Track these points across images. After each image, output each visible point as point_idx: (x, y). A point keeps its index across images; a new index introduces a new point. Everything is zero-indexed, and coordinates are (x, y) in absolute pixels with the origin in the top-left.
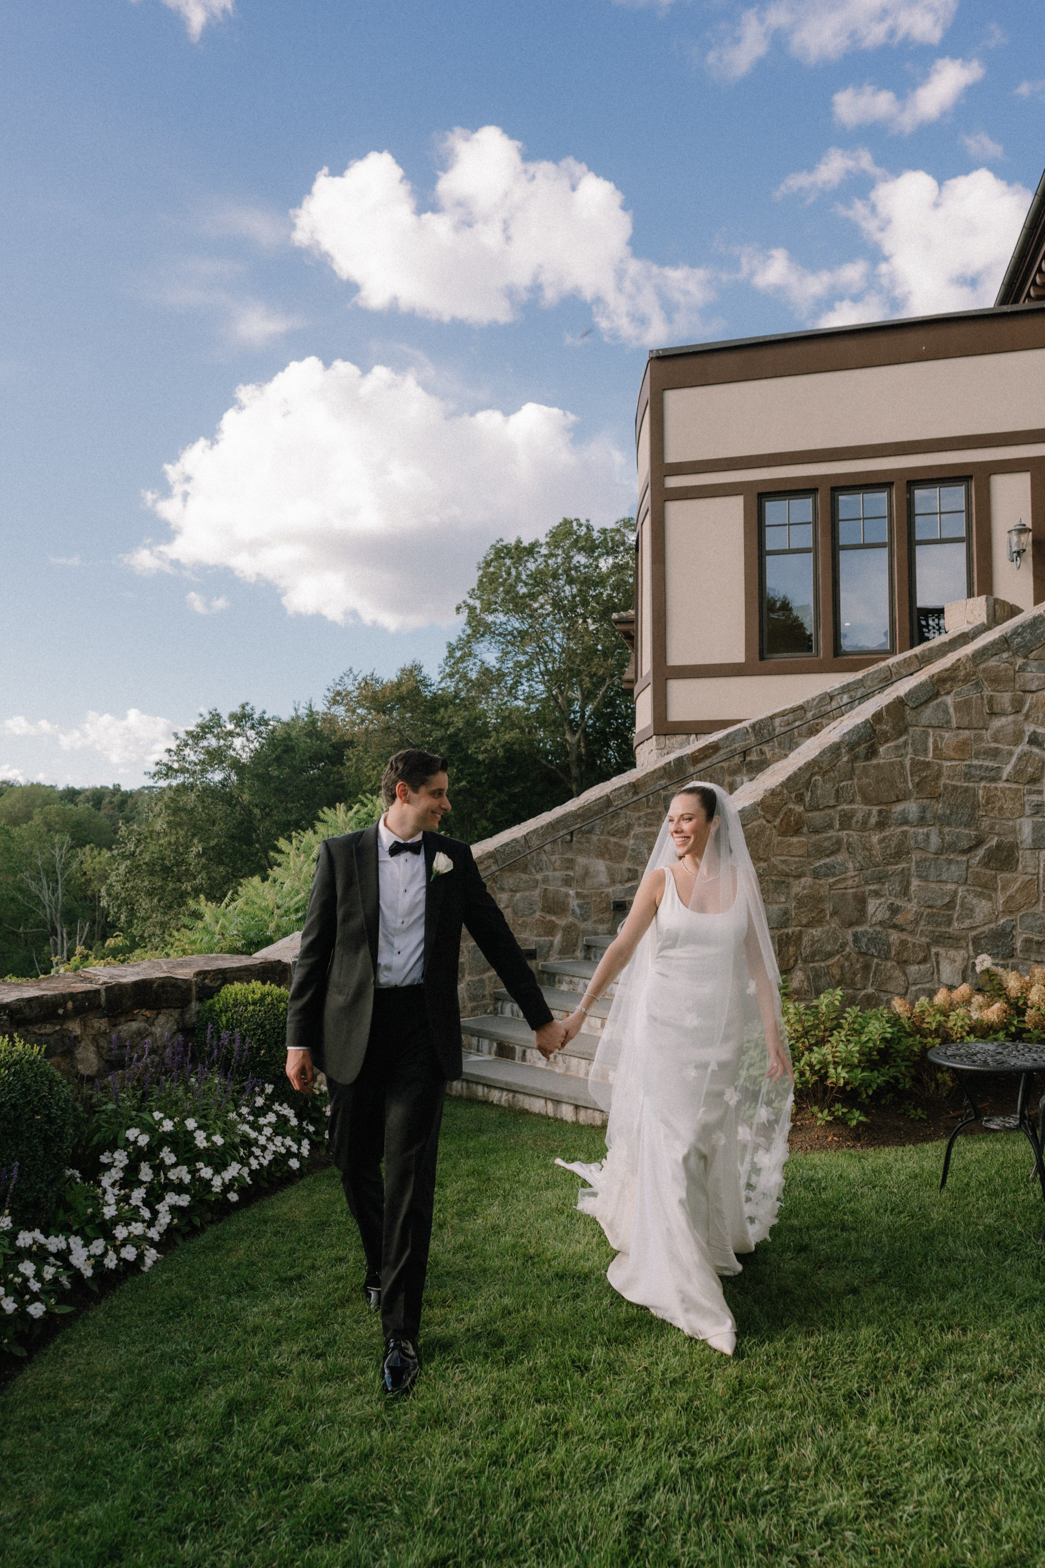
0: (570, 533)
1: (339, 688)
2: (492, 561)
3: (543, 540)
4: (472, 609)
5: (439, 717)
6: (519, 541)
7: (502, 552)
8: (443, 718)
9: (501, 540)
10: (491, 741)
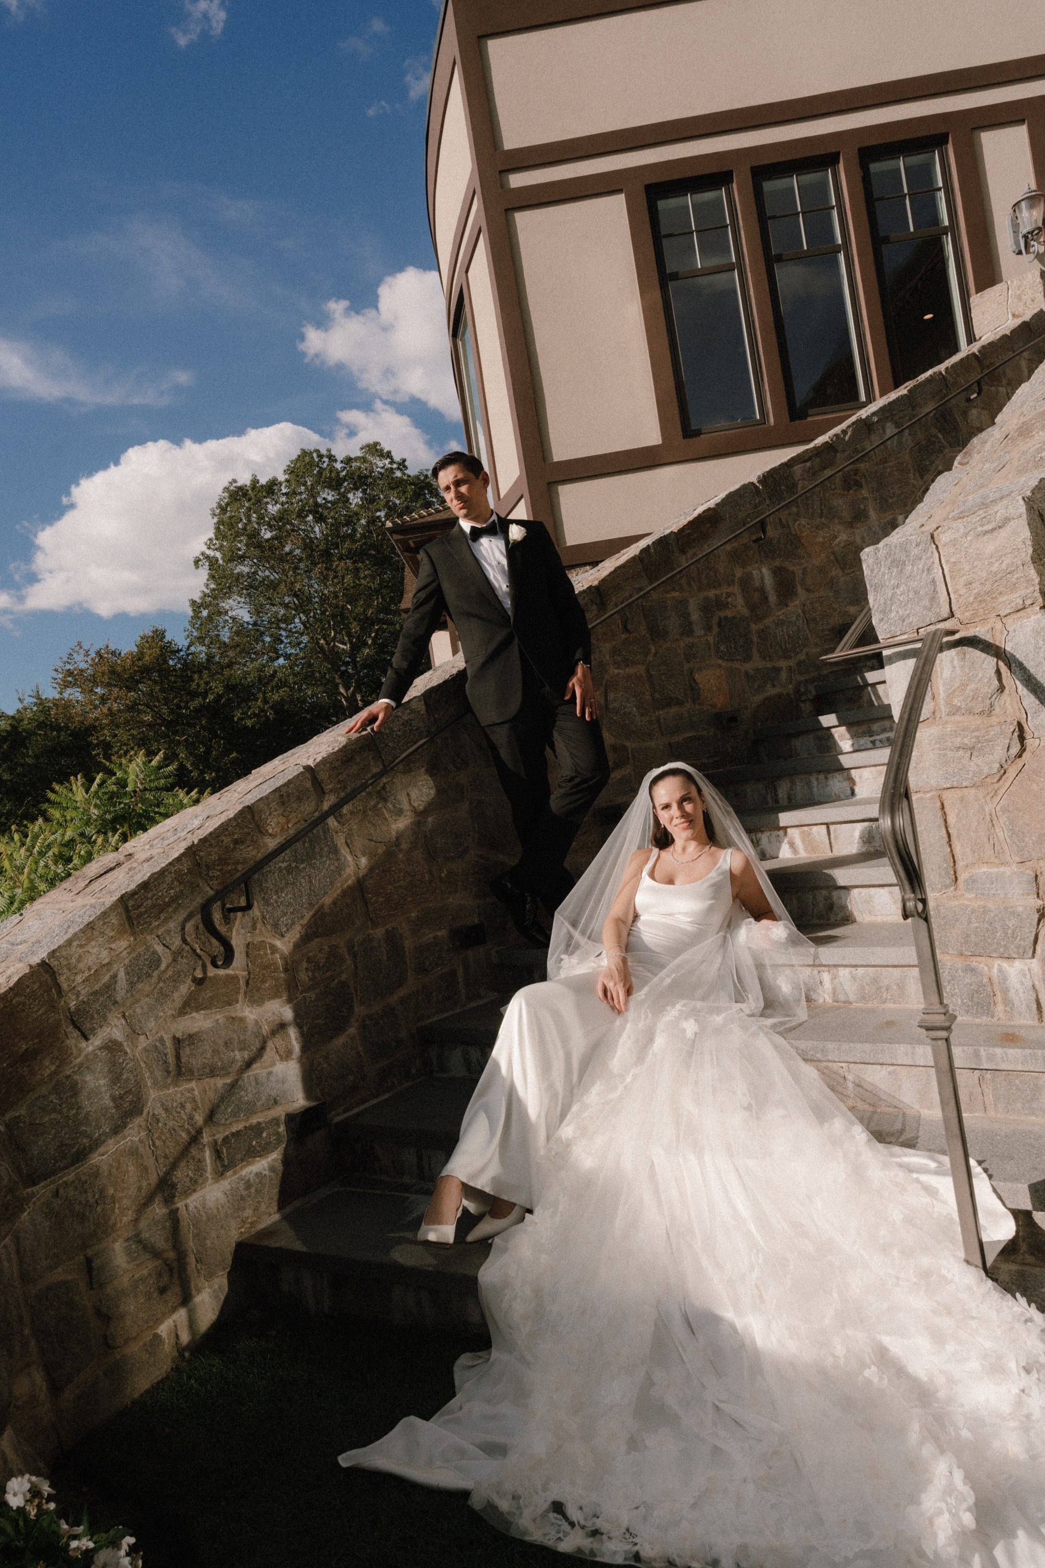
0: (311, 464)
1: (68, 667)
2: (227, 504)
3: (282, 477)
4: (212, 562)
5: (194, 686)
6: (255, 481)
7: (237, 494)
8: (198, 685)
9: (235, 481)
10: (259, 703)
